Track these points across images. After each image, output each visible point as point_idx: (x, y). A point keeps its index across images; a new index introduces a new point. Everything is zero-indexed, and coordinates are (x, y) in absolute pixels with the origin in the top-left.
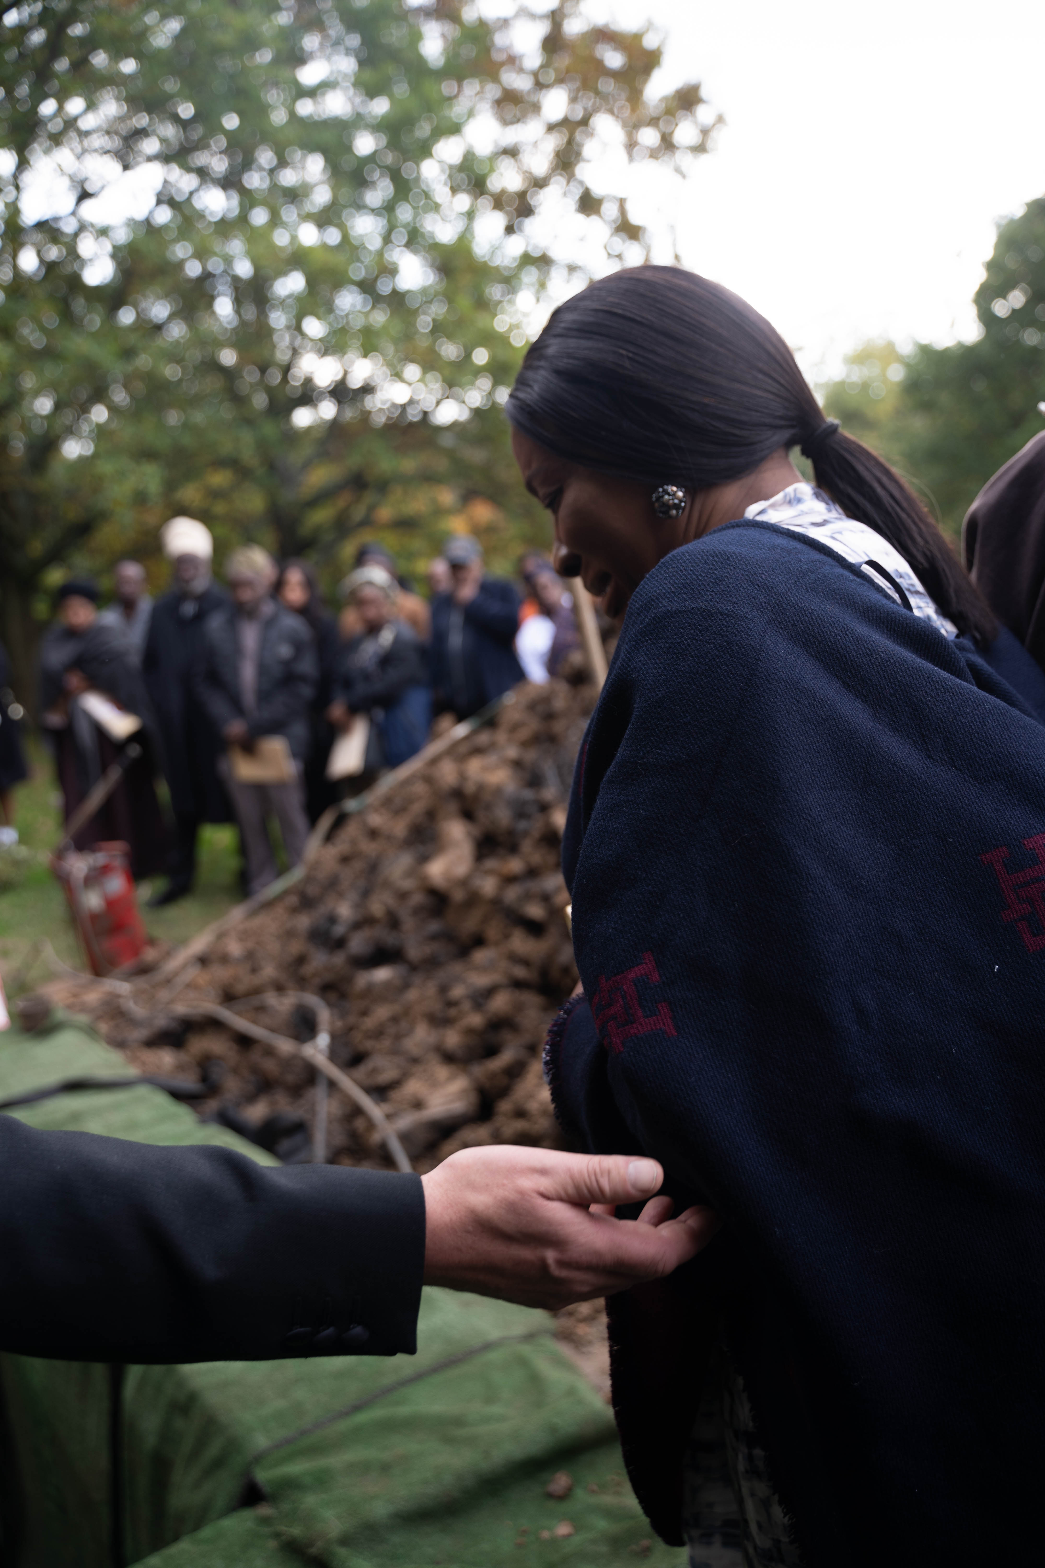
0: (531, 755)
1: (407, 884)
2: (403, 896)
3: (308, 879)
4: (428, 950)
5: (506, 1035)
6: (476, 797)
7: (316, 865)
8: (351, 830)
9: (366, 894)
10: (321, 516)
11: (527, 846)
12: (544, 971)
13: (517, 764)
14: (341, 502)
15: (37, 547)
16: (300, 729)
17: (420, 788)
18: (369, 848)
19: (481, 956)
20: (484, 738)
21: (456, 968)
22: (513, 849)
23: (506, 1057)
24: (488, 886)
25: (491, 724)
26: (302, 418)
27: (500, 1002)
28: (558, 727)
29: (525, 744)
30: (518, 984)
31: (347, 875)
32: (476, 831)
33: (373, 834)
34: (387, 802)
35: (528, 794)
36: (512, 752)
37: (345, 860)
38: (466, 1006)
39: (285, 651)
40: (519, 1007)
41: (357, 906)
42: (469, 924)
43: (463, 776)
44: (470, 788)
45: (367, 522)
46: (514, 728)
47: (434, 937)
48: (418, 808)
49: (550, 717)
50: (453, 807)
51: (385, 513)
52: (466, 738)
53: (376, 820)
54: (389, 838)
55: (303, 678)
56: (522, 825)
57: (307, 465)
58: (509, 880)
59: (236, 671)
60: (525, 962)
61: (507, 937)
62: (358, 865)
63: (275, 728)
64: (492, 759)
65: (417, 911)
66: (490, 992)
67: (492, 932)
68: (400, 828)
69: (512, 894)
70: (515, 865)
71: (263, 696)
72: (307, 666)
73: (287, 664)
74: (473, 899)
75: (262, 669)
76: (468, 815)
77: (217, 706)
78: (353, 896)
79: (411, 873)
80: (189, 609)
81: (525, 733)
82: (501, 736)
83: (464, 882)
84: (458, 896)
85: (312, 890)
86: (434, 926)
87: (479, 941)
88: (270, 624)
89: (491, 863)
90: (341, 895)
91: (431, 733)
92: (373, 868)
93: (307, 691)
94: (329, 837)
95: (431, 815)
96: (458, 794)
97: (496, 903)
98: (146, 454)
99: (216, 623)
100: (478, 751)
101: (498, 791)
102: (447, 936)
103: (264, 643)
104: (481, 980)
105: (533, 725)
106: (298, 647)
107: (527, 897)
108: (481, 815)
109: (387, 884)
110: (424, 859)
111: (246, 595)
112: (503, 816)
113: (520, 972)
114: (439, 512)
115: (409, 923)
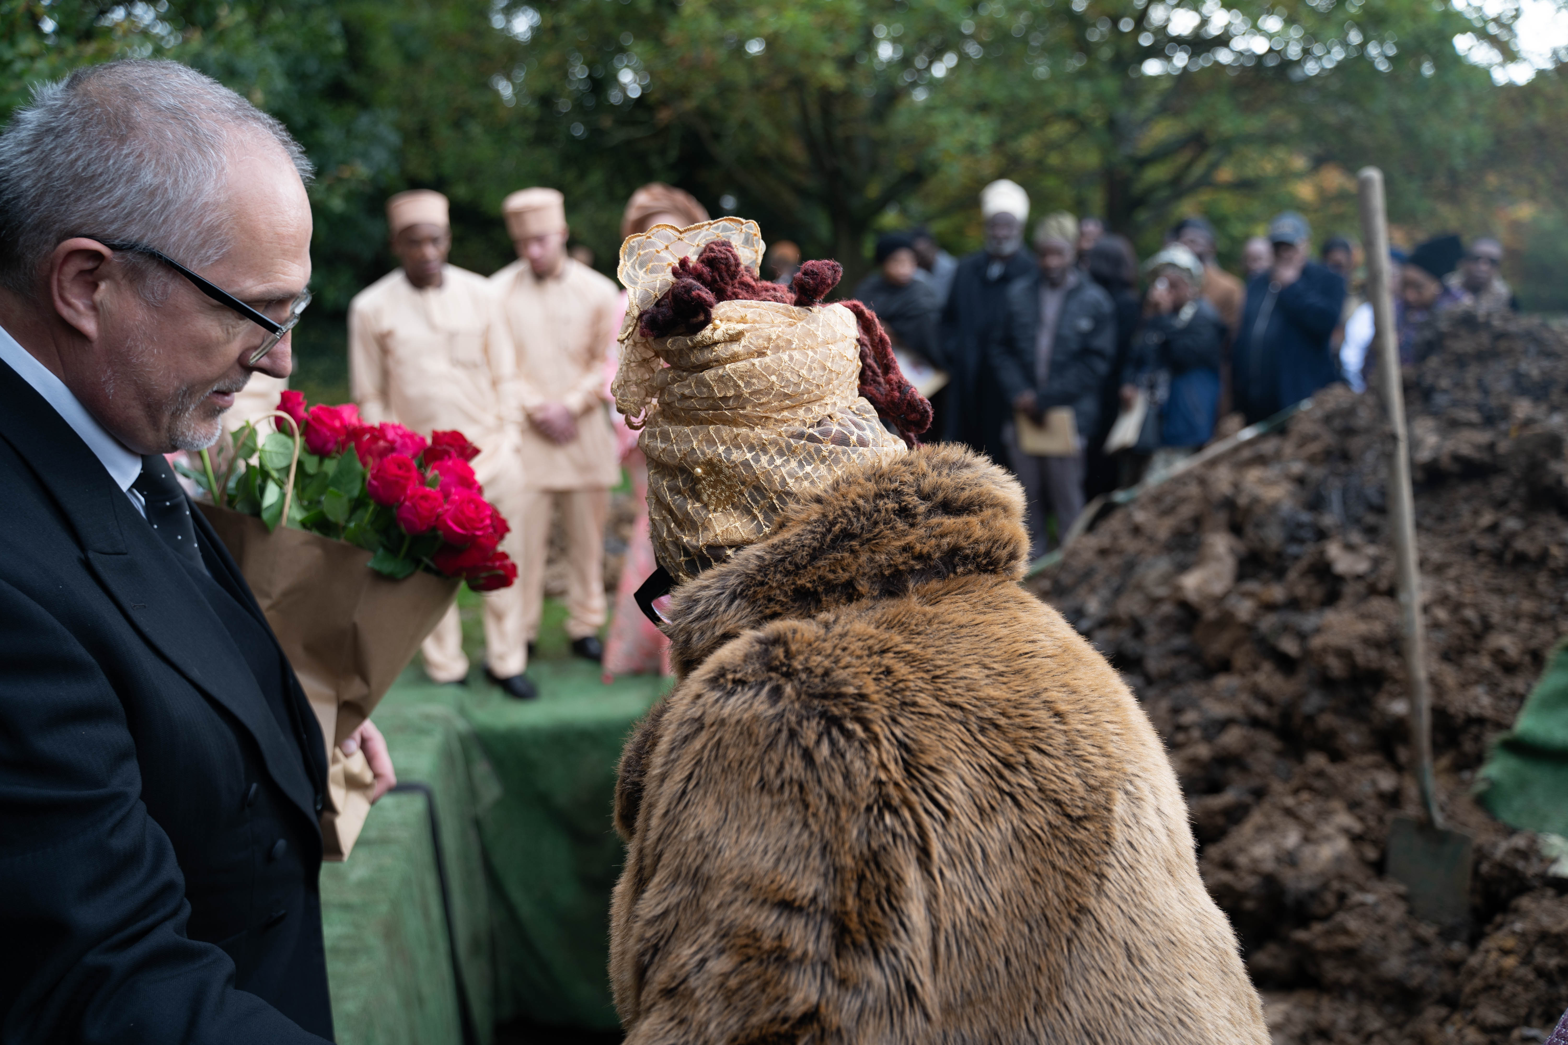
0: (1318, 473)
1: (1161, 591)
2: (1155, 602)
3: (1063, 566)
4: (1169, 664)
5: (1232, 773)
6: (1248, 511)
7: (1073, 554)
8: (1115, 523)
9: (1118, 592)
10: (1156, 174)
11: (1293, 575)
12: (1287, 715)
13: (1300, 481)
14: (1182, 158)
15: (874, 190)
16: (1089, 405)
17: (1193, 490)
18: (1130, 545)
19: (1223, 682)
20: (1269, 447)
21: (1195, 689)
22: (1280, 574)
23: (1228, 797)
24: (1244, 609)
25: (1282, 431)
26: (1152, 67)
27: (1232, 738)
28: (1355, 444)
29: (1312, 460)
30: (1255, 722)
31: (1103, 568)
32: (1241, 547)
33: (1136, 530)
34: (1157, 499)
35: (1305, 517)
36: (1297, 468)
37: (1103, 552)
38: (1196, 733)
39: (1085, 324)
40: (1253, 747)
41: (1107, 603)
42: (1217, 646)
43: (1236, 486)
44: (1243, 501)
45: (1206, 182)
46: (1305, 440)
47: (1177, 653)
48: (1186, 511)
49: (1349, 432)
50: (1222, 517)
51: (1226, 174)
52: (1250, 443)
53: (1140, 517)
54: (1151, 539)
55: (1099, 354)
56: (1294, 549)
57: (1147, 121)
58: (1269, 607)
59: (1033, 340)
60: (1268, 700)
61: (1255, 668)
62: (1115, 561)
63: (1065, 400)
64: (1272, 472)
65: (1165, 621)
66: (1224, 724)
67: (1240, 659)
68: (1163, 529)
69: (1267, 623)
70: (1277, 593)
71: (1057, 367)
72: (1106, 341)
73: (1085, 336)
74: (1226, 620)
75: (1059, 340)
76: (1236, 529)
77: (1010, 374)
78: (1105, 592)
79: (1166, 579)
80: (995, 270)
81: (1314, 448)
82: (1289, 448)
83: (1219, 600)
84: (1211, 614)
85: (1066, 579)
86: (1179, 641)
87: (1225, 666)
88: (1072, 293)
89: (1251, 586)
90: (1093, 590)
91: (1215, 433)
92: (1130, 567)
93: (1102, 367)
94: (1091, 527)
95: (1197, 521)
96: (1229, 504)
97: (1250, 628)
98: (982, 107)
99: (1018, 288)
100: (1261, 460)
101: (1273, 508)
102: (1193, 654)
103: (1064, 313)
104: (1217, 710)
105: (1328, 439)
106: (1099, 320)
107: (1286, 628)
108: (1250, 531)
109: (1139, 587)
110: (1183, 568)
111: (1053, 262)
112: (1274, 536)
113: (1260, 710)
114: (1286, 175)
115: (1153, 633)
